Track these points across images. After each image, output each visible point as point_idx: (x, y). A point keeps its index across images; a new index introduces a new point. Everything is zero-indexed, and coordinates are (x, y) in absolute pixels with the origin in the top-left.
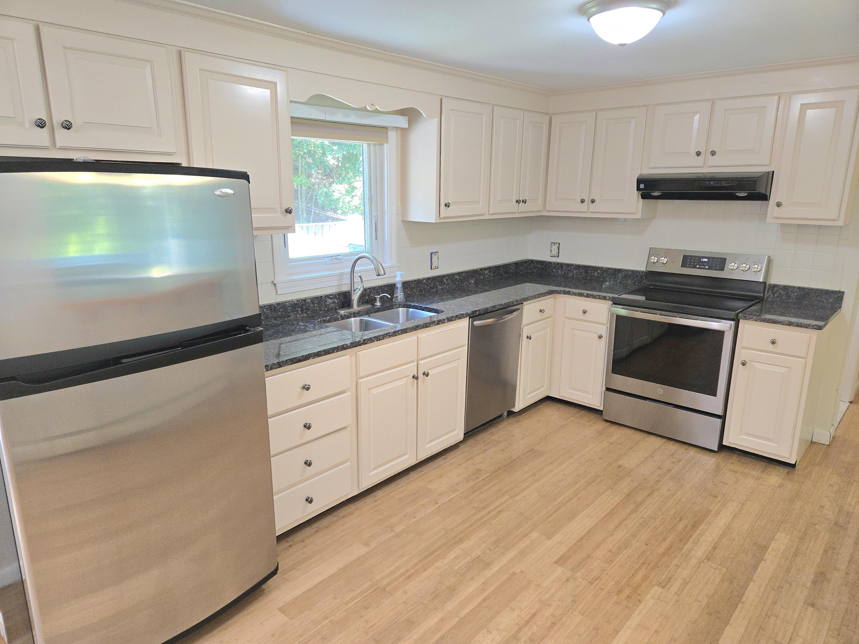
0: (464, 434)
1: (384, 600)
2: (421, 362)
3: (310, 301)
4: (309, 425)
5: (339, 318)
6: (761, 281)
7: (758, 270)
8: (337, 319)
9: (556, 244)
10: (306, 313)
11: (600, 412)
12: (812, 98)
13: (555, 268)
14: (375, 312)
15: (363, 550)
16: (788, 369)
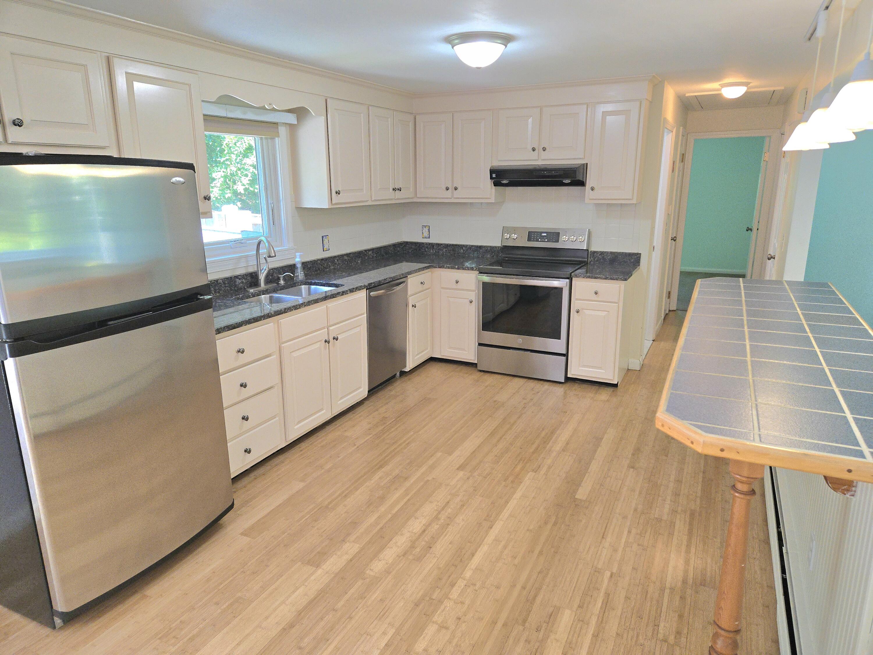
0: (369, 392)
1: (329, 514)
2: (331, 328)
3: (221, 281)
4: (245, 384)
5: (250, 296)
6: (585, 249)
7: (582, 240)
8: (249, 296)
9: (426, 227)
10: (219, 292)
11: (475, 366)
12: (609, 107)
13: (427, 247)
14: (281, 290)
15: (301, 485)
16: (607, 312)
